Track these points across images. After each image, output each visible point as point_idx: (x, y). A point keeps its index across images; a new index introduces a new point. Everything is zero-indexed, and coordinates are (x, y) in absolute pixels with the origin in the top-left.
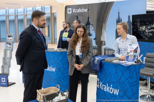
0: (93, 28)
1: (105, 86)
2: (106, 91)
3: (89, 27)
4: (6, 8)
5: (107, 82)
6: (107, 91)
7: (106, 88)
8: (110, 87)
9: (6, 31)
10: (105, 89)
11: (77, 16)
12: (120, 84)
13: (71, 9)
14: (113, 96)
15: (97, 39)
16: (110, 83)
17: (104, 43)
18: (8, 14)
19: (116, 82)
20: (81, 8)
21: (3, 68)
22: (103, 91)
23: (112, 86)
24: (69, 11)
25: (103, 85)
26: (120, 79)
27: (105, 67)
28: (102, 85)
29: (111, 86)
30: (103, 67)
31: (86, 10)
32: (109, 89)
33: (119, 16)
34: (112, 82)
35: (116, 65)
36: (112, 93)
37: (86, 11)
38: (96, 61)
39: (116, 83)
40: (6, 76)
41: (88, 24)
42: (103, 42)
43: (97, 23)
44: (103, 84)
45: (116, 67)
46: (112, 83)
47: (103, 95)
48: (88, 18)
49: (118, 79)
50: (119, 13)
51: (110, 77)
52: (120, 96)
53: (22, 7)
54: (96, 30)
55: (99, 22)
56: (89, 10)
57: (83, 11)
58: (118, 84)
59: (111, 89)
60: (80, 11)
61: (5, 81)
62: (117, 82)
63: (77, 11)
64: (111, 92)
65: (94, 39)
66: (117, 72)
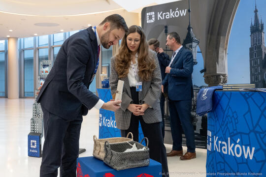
0: (198, 49)
1: (224, 143)
2: (226, 153)
3: (191, 46)
4: (36, 35)
5: (227, 134)
6: (229, 154)
7: (226, 147)
8: (236, 143)
9: (33, 79)
10: (224, 150)
11: (166, 27)
12: (258, 134)
13: (153, 13)
14: (243, 163)
15: (207, 72)
16: (235, 135)
17: (224, 79)
18: (37, 46)
19: (248, 132)
20: (174, 10)
21: (33, 122)
22: (221, 154)
23: (239, 140)
24: (150, 17)
25: (220, 142)
26: (257, 124)
27: (224, 102)
28: (217, 143)
29: (238, 142)
30: (218, 103)
31: (184, 13)
32: (233, 149)
33: (256, 17)
34: (240, 133)
35: (248, 94)
36: (239, 156)
37: (185, 15)
38: (204, 95)
39: (248, 134)
40: (38, 137)
41: (189, 40)
42: (222, 77)
43: (207, 38)
44: (219, 139)
45: (246, 99)
46: (239, 135)
47: (220, 162)
48: (189, 28)
49: (253, 125)
50: (256, 11)
51: (233, 121)
52: (257, 162)
53: (62, 30)
54: (206, 52)
55: (211, 34)
56: (189, 11)
57: (177, 14)
58: (252, 135)
59: (238, 148)
60: (172, 14)
61: (35, 145)
62: (251, 131)
63: (165, 15)
64: (238, 154)
65: (202, 72)
66: (249, 111)
